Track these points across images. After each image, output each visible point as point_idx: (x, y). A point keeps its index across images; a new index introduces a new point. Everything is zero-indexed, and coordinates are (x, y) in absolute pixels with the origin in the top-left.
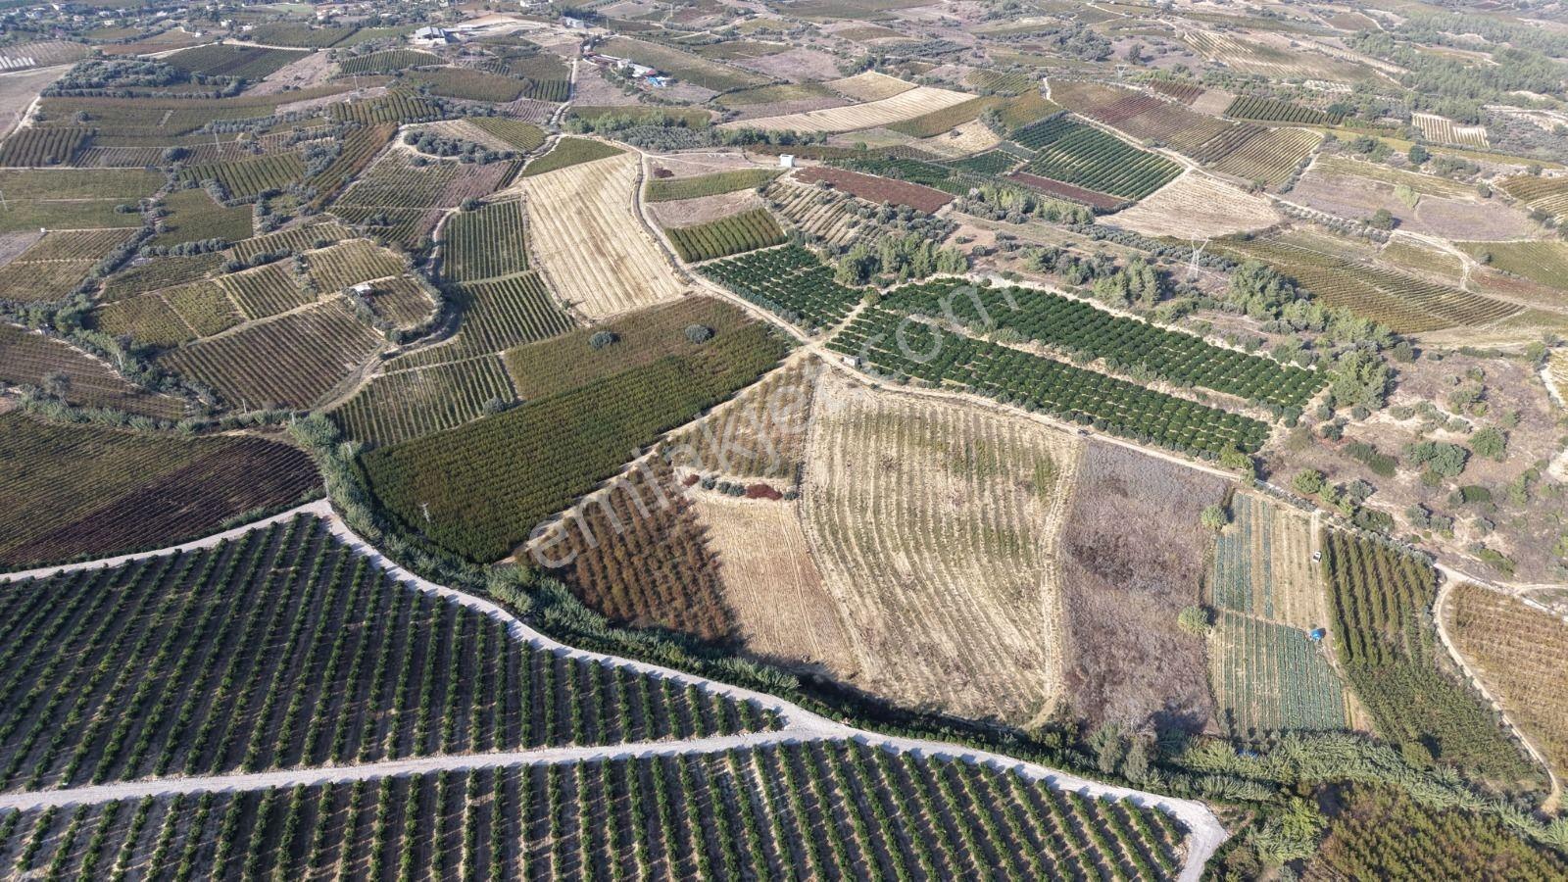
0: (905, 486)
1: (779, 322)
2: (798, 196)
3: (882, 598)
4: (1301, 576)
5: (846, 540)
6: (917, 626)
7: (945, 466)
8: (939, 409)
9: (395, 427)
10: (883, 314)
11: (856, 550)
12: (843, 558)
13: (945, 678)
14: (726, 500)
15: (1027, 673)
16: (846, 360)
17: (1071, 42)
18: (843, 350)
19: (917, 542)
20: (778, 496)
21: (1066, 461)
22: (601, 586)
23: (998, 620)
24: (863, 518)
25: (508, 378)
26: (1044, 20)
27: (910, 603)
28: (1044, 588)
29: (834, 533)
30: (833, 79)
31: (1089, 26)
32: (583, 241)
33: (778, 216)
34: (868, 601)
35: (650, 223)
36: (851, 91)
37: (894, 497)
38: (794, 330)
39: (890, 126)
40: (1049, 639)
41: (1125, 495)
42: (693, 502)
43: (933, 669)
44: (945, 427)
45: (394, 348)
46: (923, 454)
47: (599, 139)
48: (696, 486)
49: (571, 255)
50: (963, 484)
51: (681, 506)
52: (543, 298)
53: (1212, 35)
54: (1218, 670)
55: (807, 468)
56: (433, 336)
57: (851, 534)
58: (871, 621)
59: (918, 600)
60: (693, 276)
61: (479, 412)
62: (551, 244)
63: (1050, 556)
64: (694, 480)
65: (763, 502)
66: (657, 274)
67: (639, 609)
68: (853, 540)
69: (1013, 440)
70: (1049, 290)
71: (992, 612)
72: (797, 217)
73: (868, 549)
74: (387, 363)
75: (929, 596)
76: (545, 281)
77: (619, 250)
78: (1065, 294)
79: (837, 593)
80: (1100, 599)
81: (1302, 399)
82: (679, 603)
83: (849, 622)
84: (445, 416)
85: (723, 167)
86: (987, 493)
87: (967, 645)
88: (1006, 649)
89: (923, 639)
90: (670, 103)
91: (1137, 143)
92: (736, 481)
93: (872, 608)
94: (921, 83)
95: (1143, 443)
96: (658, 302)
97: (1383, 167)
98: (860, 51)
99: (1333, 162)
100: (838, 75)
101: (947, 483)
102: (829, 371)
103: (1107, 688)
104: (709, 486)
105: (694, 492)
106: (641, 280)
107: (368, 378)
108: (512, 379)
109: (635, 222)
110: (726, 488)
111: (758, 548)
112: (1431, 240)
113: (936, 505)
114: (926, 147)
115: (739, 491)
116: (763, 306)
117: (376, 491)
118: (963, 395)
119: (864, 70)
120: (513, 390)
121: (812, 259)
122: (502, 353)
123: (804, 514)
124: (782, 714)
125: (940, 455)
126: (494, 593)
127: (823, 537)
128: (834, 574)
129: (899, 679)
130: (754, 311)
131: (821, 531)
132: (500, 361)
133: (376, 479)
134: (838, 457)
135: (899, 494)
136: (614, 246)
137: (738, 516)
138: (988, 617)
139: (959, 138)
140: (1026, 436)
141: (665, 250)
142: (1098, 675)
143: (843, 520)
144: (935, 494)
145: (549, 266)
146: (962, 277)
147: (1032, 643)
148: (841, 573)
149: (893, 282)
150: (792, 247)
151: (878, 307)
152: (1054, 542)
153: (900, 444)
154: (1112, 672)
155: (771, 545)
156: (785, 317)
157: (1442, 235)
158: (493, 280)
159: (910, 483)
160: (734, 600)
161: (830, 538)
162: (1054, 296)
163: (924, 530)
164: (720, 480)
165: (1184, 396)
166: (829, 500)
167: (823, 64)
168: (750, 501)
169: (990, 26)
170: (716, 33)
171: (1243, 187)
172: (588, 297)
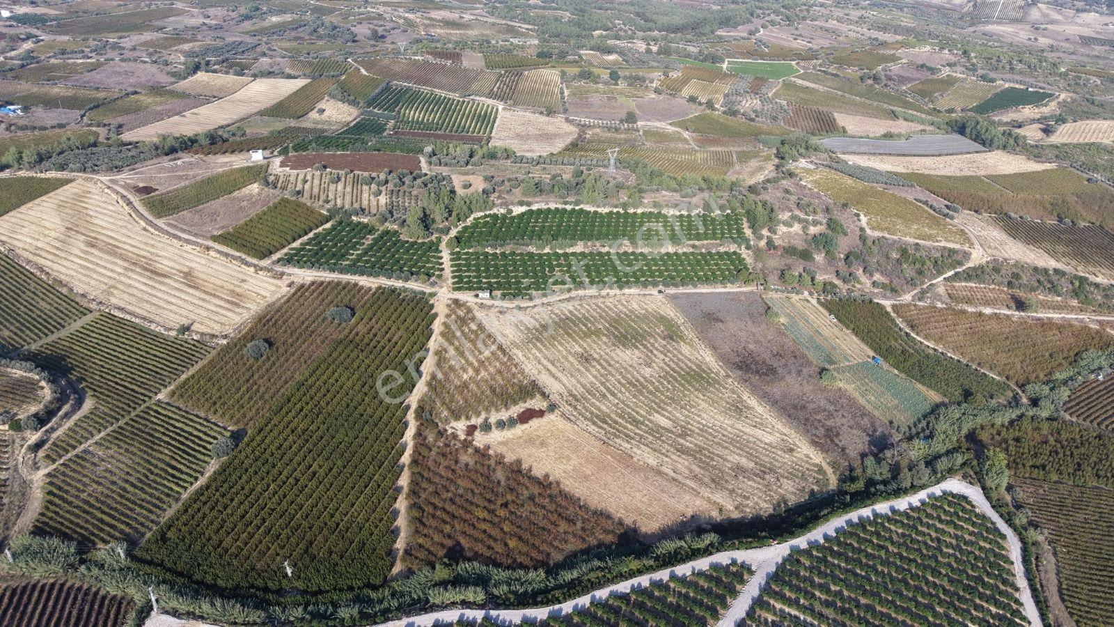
0: (610, 368)
1: (399, 284)
2: (306, 181)
3: (678, 451)
4: (835, 330)
5: (616, 422)
6: (716, 458)
7: (614, 345)
8: (571, 308)
9: (131, 510)
10: (467, 253)
11: (630, 426)
12: (627, 436)
13: (766, 483)
14: (508, 434)
15: (795, 454)
16: (481, 295)
17: (321, 30)
18: (470, 289)
19: (656, 403)
20: (540, 413)
21: (672, 314)
22: (499, 548)
23: (748, 430)
24: (610, 402)
25: (197, 416)
26: (288, 17)
27: (696, 445)
28: (745, 398)
29: (605, 422)
30: (173, 83)
31: (327, 19)
32: (126, 269)
33: (305, 199)
34: (674, 457)
35: (186, 236)
36: (199, 91)
37: (610, 377)
38: (414, 285)
39: (262, 113)
40: (779, 426)
41: (722, 321)
42: (488, 447)
43: (754, 481)
44: (587, 319)
45: (34, 438)
46: (595, 342)
47: (22, 173)
48: (477, 433)
49: (130, 286)
50: (636, 352)
51: (482, 453)
52: (143, 333)
53: (411, 16)
54: (862, 401)
55: (541, 384)
56: (66, 408)
57: (613, 416)
58: (691, 471)
59: (699, 441)
60: (279, 269)
61: (206, 459)
62: (93, 282)
63: (728, 376)
64: (471, 430)
65: (534, 423)
66: (241, 276)
67: (544, 547)
68: (620, 420)
69: (631, 311)
70: (553, 206)
71: (740, 427)
72: (323, 197)
73: (636, 422)
74: (41, 454)
75: (698, 434)
76: (128, 317)
77: (177, 267)
78: (564, 206)
79: (652, 461)
80: (776, 390)
81: (740, 231)
82: (563, 526)
83: (680, 478)
84: (173, 476)
85: (202, 173)
86: (655, 352)
87: (751, 454)
88: (769, 444)
89: (729, 465)
90: (45, 129)
91: (455, 96)
92: (504, 415)
93: (680, 460)
94: (255, 76)
95: (695, 287)
96: (270, 300)
97: (600, 86)
98: (178, 59)
99: (576, 88)
100: (173, 80)
101: (627, 356)
102: (476, 307)
103: (837, 441)
104: (486, 427)
105: (480, 440)
106: (232, 287)
107: (38, 478)
108: (202, 414)
109: (165, 238)
110: (501, 425)
111: (569, 459)
112: (658, 124)
113: (638, 372)
114: (306, 123)
115: (512, 422)
116: (370, 275)
117: (197, 577)
118: (574, 293)
119: (195, 73)
120: (216, 425)
121: (369, 229)
122: (160, 396)
123: (572, 418)
124: (739, 562)
125: (604, 339)
126: (437, 601)
127: (601, 427)
128: (635, 450)
129: (748, 498)
130: (365, 281)
131: (594, 423)
132: (168, 404)
133: (180, 567)
134: (550, 366)
135: (613, 375)
136: (164, 265)
137: (530, 441)
138: (741, 431)
139: (326, 114)
140: (635, 306)
141: (227, 255)
142: (825, 436)
143: (599, 409)
144: (631, 366)
145: (113, 301)
146: (492, 212)
147: (778, 435)
148: (639, 448)
149: (449, 229)
150: (340, 223)
151: (458, 249)
152: (721, 367)
153: (577, 342)
154: (829, 430)
155: (575, 452)
156: (398, 278)
157: (660, 120)
158: (64, 333)
159: (610, 365)
160: (595, 502)
161: (605, 426)
162: (557, 209)
163: (650, 392)
164: (493, 420)
165: (685, 250)
166: (577, 400)
167: (148, 72)
168: (526, 426)
169: (247, 25)
170: (12, 58)
171: (541, 113)
172: (192, 316)
